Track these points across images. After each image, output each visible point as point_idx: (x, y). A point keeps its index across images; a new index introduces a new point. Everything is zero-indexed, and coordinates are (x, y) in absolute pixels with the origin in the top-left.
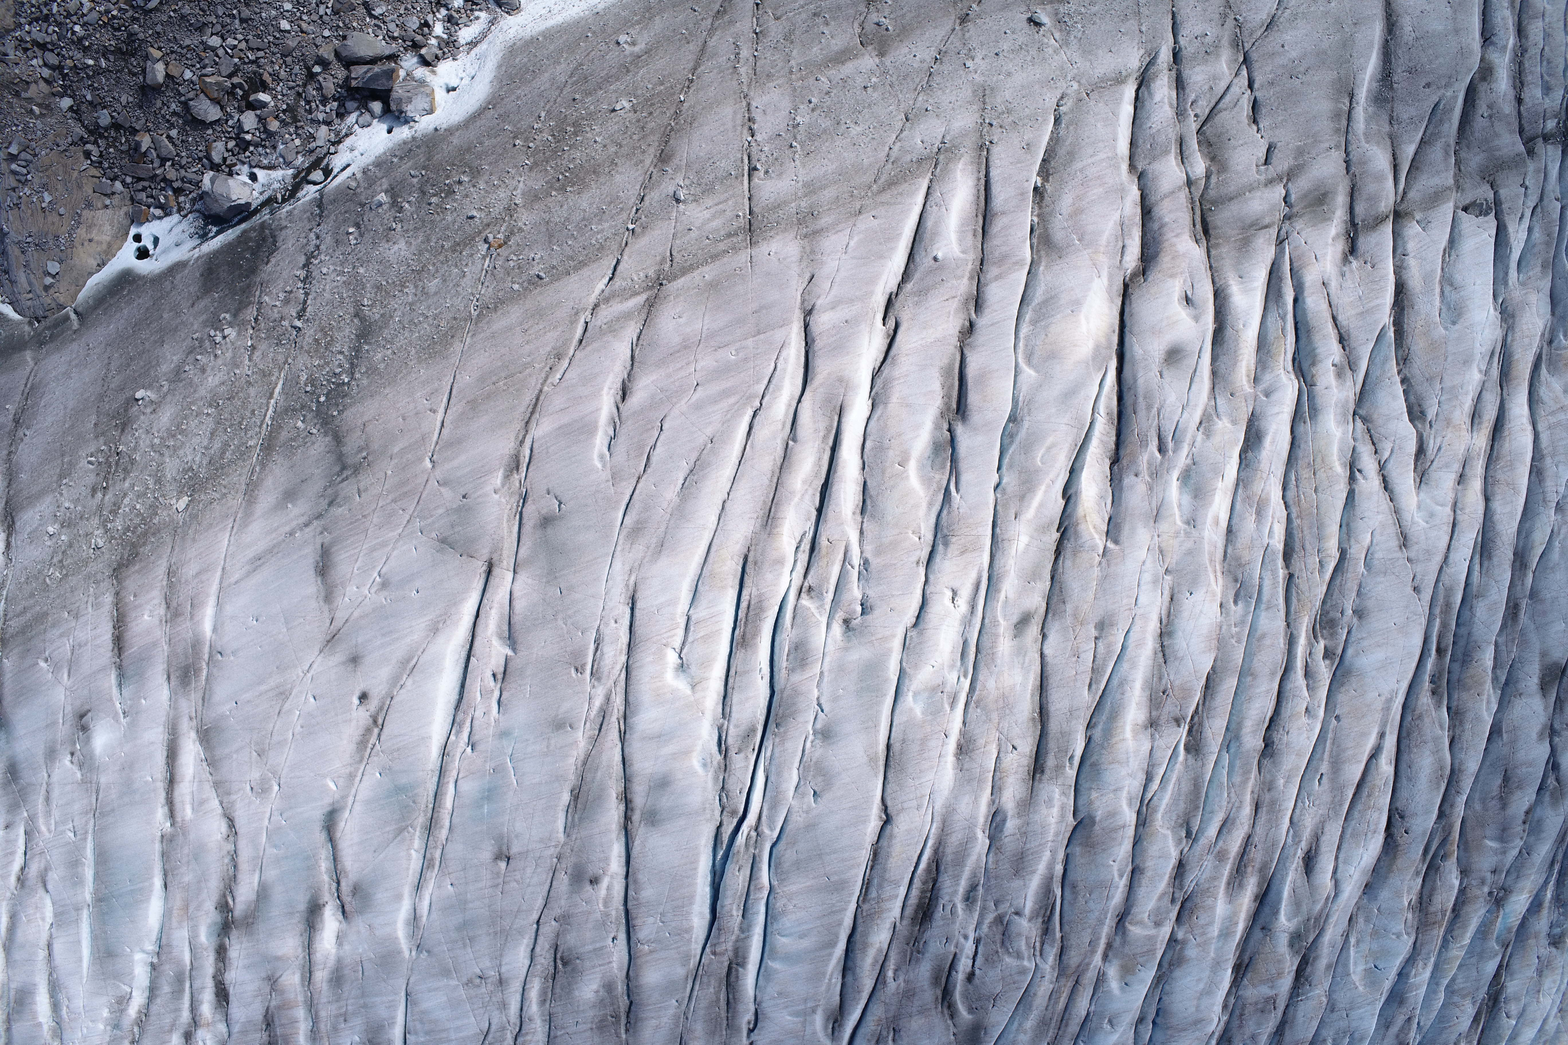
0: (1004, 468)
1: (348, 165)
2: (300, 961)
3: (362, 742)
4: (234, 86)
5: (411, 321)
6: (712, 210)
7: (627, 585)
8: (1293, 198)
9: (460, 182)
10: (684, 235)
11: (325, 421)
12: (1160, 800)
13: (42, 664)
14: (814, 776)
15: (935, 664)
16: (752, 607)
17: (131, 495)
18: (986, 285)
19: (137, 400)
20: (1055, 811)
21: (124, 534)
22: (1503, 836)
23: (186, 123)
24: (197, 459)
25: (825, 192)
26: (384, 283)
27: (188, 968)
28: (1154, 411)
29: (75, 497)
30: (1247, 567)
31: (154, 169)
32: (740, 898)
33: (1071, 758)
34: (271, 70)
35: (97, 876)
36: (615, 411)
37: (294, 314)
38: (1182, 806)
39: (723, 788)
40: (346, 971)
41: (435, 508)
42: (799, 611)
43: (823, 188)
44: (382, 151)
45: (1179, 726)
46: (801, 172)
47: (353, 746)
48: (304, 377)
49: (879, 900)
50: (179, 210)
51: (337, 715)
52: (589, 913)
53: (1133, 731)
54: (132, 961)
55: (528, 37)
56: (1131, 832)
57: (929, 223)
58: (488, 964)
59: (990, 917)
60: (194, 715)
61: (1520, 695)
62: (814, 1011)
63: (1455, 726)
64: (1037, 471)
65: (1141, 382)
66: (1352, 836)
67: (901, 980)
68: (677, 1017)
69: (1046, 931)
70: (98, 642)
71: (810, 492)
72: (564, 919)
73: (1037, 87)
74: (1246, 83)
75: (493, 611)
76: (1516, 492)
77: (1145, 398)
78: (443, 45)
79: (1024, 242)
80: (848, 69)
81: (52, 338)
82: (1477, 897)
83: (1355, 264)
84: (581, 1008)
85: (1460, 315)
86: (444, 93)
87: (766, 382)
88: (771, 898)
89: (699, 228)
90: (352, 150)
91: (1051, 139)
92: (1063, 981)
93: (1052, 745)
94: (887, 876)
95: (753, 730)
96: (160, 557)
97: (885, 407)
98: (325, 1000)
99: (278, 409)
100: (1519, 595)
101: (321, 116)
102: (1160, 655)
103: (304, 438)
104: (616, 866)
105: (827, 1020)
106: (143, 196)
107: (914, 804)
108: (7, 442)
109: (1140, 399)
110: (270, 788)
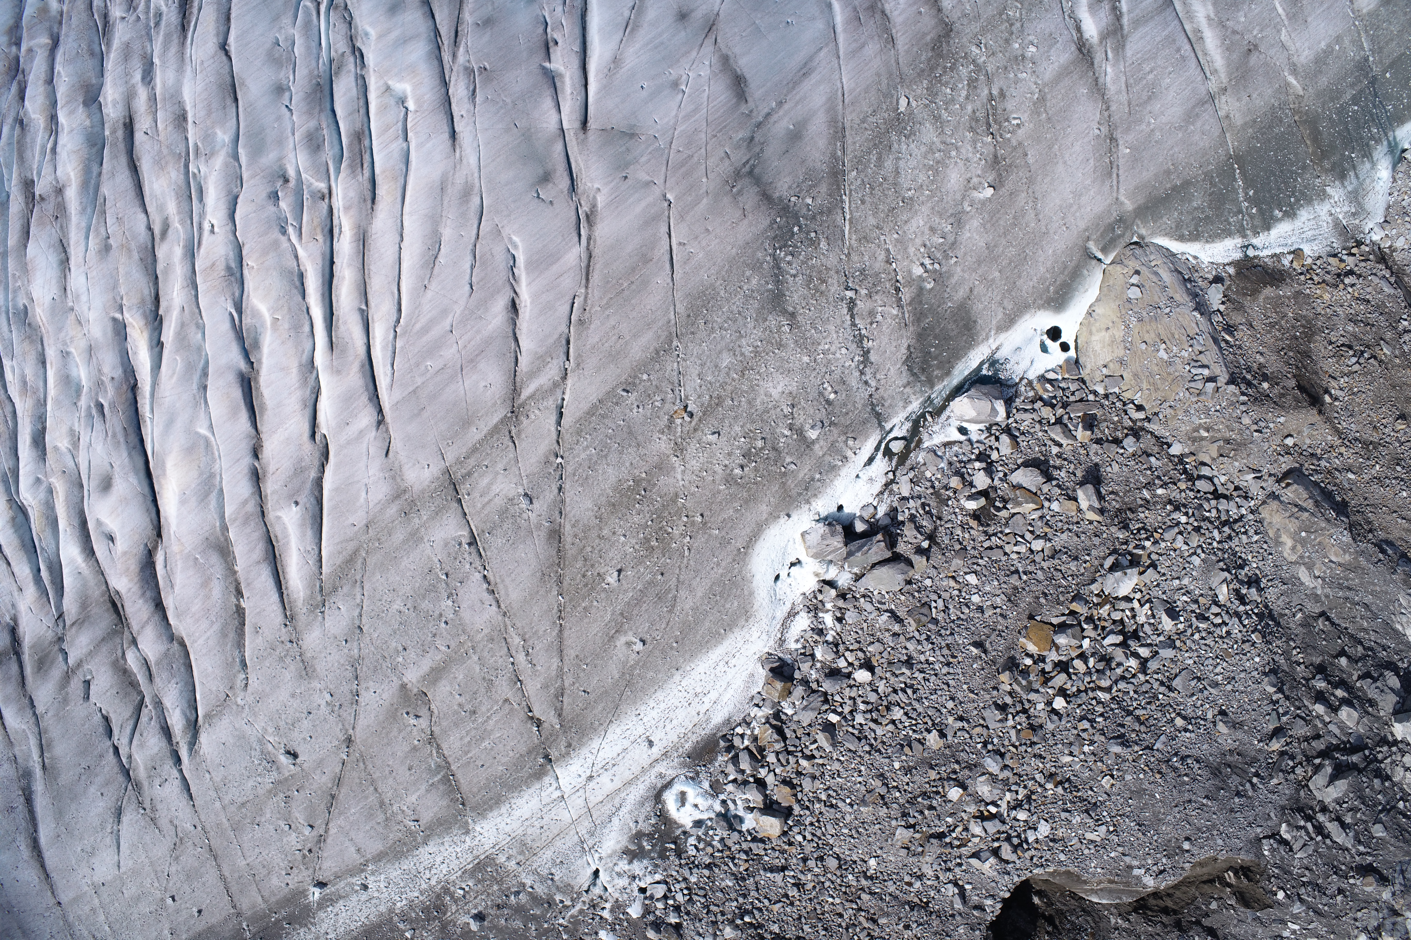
1: (868, 463)
4: (1006, 508)
5: (735, 321)
6: (494, 494)
7: (461, 147)
8: (61, 658)
9: (741, 467)
10: (508, 463)
11: (785, 210)
12: (44, 139)
14: (281, 56)
15: (216, 173)
16: (359, 165)
17: (961, 100)
18: (253, 494)
19: (990, 186)
21: (954, 64)
23: (1047, 461)
24: (904, 147)
25: (402, 537)
26: (777, 351)
28: (111, 435)
29: (1020, 85)
30: (23, 338)
31: (1067, 413)
34: (972, 532)
36: (517, 289)
37: (858, 302)
39: (350, 24)
41: (649, 160)
42: (325, 176)
43: (405, 541)
44: (836, 483)
45: (41, 197)
46: (429, 551)
48: (823, 245)
50: (1030, 383)
53: (70, 180)
55: (736, 630)
56: (60, 108)
57: (310, 534)
64: (178, 351)
65: (125, 454)
73: (268, 689)
74: (120, 751)
77: (119, 443)
78: (820, 606)
79: (236, 543)
80: (426, 665)
81: (1111, 228)
86: (800, 558)
87: (396, 351)
89: (497, 473)
90: (871, 479)
96: (907, 52)
97: (300, 362)
99: (840, 211)
101: (912, 503)
102: (65, 245)
103: (801, 190)
106: (1073, 387)
107: (206, 65)
108: (1116, 118)
109: (122, 440)
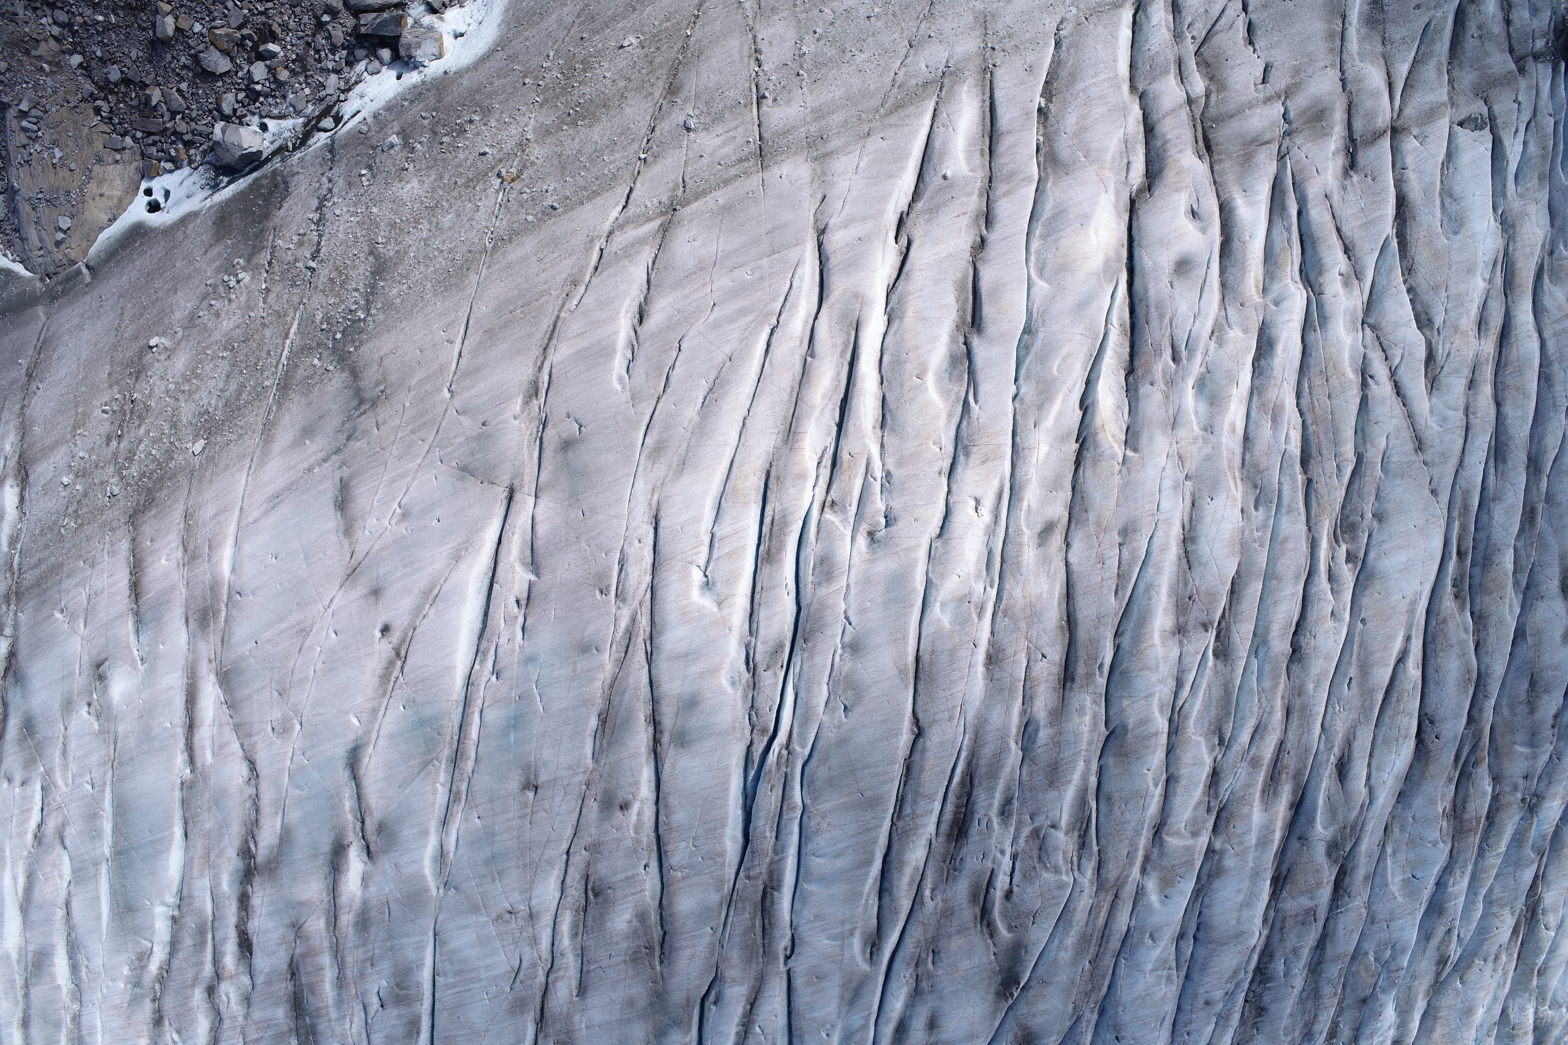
0: (1021, 379)
1: (359, 112)
2: (325, 905)
3: (384, 675)
4: (244, 37)
5: (426, 256)
6: (723, 137)
7: (650, 505)
8: (1292, 114)
9: (471, 122)
10: (696, 162)
11: (342, 357)
12: (1192, 706)
13: (58, 615)
14: (844, 691)
15: (961, 574)
16: (775, 523)
17: (146, 441)
18: (996, 201)
19: (151, 348)
20: (1087, 719)
21: (140, 480)
22: (1533, 740)
23: (195, 75)
24: (213, 402)
25: (834, 117)
26: (398, 221)
27: (211, 918)
28: (1167, 320)
29: (90, 446)
30: (1266, 473)
31: (164, 123)
32: (773, 819)
33: (1101, 666)
34: (280, 21)
35: (116, 829)
36: (633, 334)
37: (308, 256)
38: (1213, 712)
39: (752, 706)
40: (373, 913)
41: (455, 437)
42: (823, 525)
43: (831, 112)
44: (392, 95)
45: (1207, 631)
46: (810, 99)
47: (376, 680)
48: (319, 316)
49: (914, 816)
50: (190, 164)
51: (359, 649)
52: (620, 840)
53: (1161, 637)
54: (153, 915)
56: (1163, 739)
57: (937, 143)
58: (518, 898)
59: (1026, 831)
60: (213, 657)
61: (1542, 598)
62: (852, 934)
63: (1479, 630)
64: (1054, 381)
65: (1152, 292)
66: (1384, 742)
68: (712, 945)
69: (1083, 845)
70: (114, 589)
71: (830, 406)
72: (594, 848)
73: (1036, 12)
74: (1241, 6)
75: (516, 537)
76: (1527, 396)
77: (1157, 308)
79: (1031, 159)
81: (65, 292)
82: (1510, 804)
83: (1355, 178)
85: (1461, 226)
86: (452, 39)
87: (782, 299)
88: (805, 817)
89: (710, 155)
90: (362, 97)
91: (1052, 62)
92: (1102, 895)
93: (1081, 653)
94: (921, 791)
95: (781, 646)
96: (177, 501)
97: (902, 322)
98: (351, 945)
99: (294, 349)
100: (1535, 499)
101: (330, 65)
102: (1184, 560)
103: (320, 376)
104: (646, 790)
105: (865, 943)
106: (153, 150)
107: (946, 715)
108: (19, 396)
109: (1153, 310)
110: (292, 727)
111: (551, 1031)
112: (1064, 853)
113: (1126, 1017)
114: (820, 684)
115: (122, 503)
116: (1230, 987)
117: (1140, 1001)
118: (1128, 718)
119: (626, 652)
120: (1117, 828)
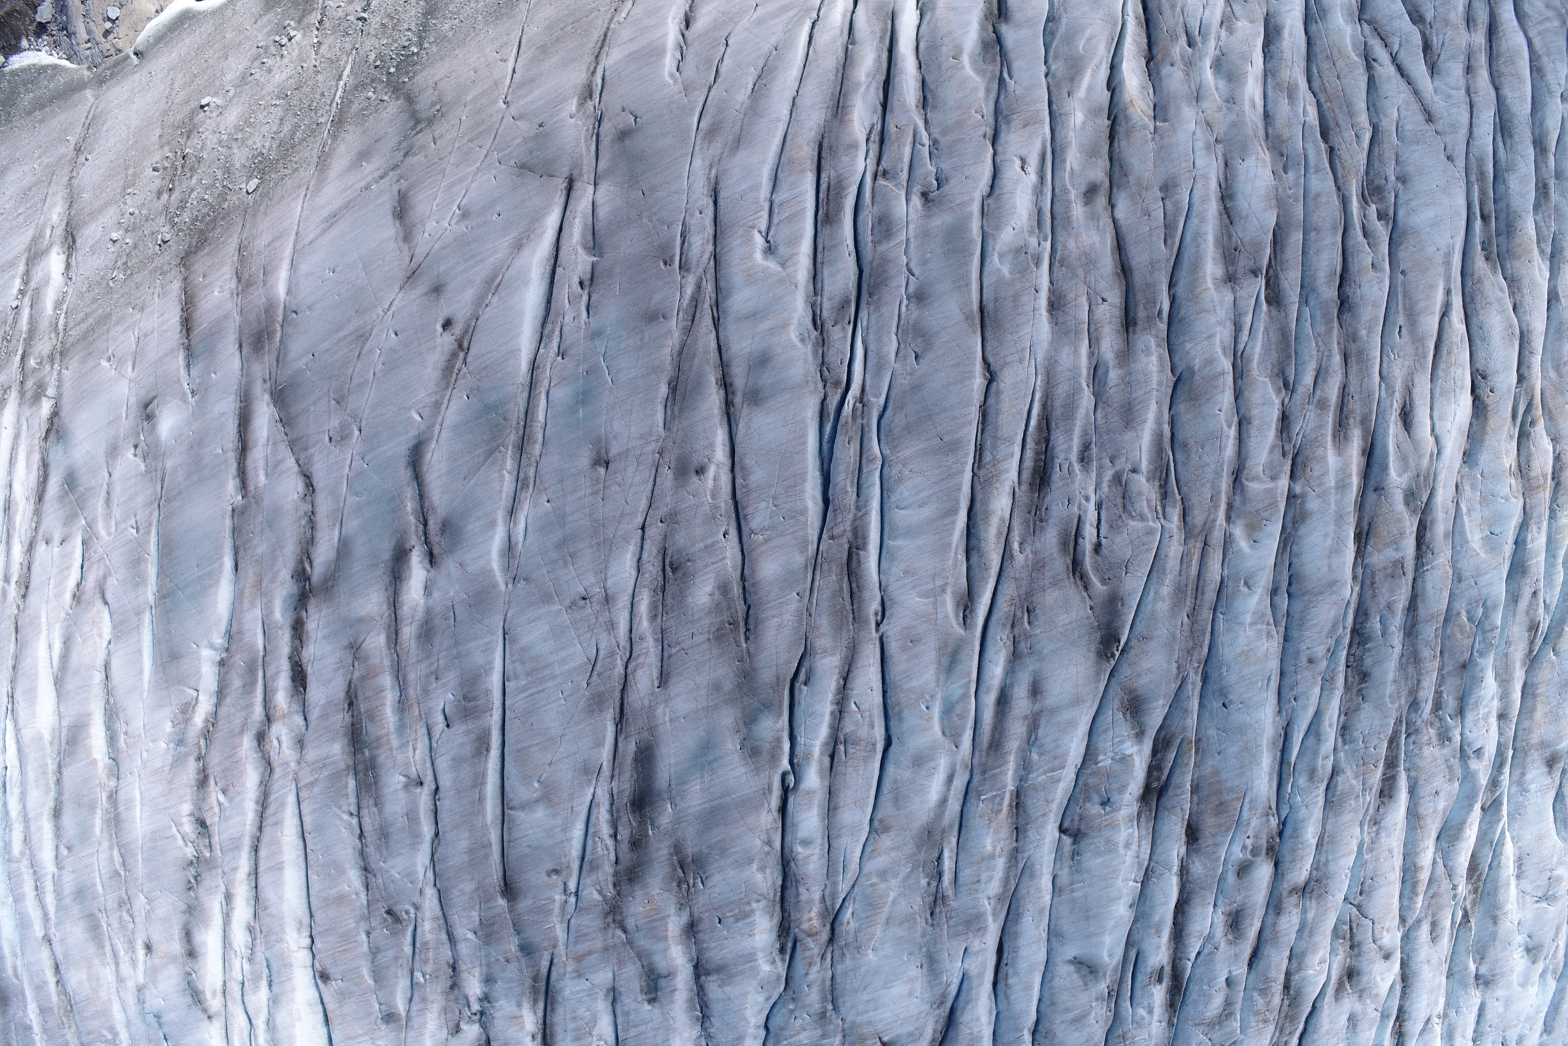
0: (1050, 60)
2: (385, 620)
3: (447, 368)
7: (709, 178)
11: (396, 88)
12: (1253, 348)
13: (104, 363)
14: (913, 340)
15: (1015, 226)
16: (832, 188)
17: (198, 189)
19: (204, 108)
20: (1154, 359)
21: (192, 224)
27: (262, 653)
28: (1178, 10)
29: (140, 203)
30: (1290, 141)
32: (853, 473)
33: (1160, 312)
36: (681, 36)
37: (359, 9)
38: (1274, 355)
39: (823, 363)
40: (437, 621)
41: (512, 140)
42: (877, 190)
45: (1256, 276)
47: (438, 373)
48: (372, 56)
49: (995, 462)
51: (420, 345)
52: (698, 506)
53: (1214, 284)
54: (199, 659)
56: (1231, 382)
58: (593, 580)
59: (1108, 475)
60: (267, 377)
62: (944, 591)
63: (1513, 292)
64: (1082, 58)
66: (1441, 395)
67: (1028, 550)
68: (799, 613)
69: (1164, 495)
71: (874, 85)
75: (577, 220)
81: (112, 75)
84: (696, 617)
88: (885, 469)
92: (1191, 543)
93: (1140, 298)
94: (1000, 434)
95: (847, 302)
96: (231, 236)
97: (934, 12)
98: (414, 660)
99: (348, 88)
100: (1545, 177)
102: (1225, 216)
103: (376, 106)
104: (721, 454)
105: (957, 605)
107: (1016, 357)
108: (67, 170)
110: (351, 433)
111: (633, 729)
112: (1148, 501)
113: (1231, 678)
114: (889, 332)
115: (173, 249)
116: (1331, 642)
117: (1243, 657)
118: (1194, 359)
119: (693, 321)
120: (1197, 473)
